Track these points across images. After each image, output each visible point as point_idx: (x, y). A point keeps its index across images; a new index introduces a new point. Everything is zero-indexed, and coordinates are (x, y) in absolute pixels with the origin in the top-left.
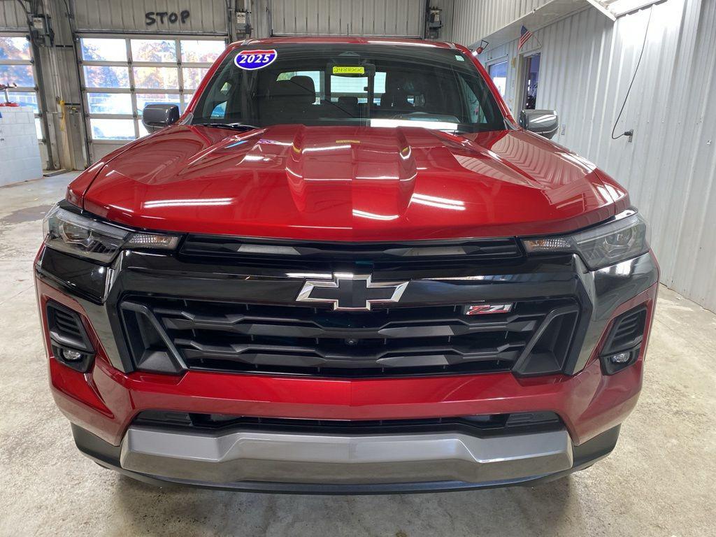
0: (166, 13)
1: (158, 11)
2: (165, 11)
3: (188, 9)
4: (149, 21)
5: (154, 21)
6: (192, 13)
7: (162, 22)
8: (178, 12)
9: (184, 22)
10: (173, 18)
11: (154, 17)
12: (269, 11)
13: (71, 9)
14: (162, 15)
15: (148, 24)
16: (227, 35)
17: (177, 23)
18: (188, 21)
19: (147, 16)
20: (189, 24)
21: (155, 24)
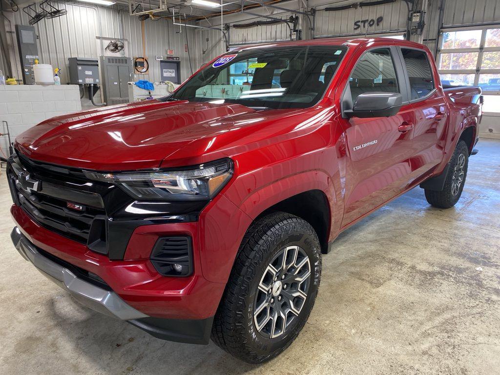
0: (368, 20)
1: (363, 20)
2: (367, 19)
3: (382, 16)
4: (356, 27)
5: (359, 26)
6: (384, 19)
7: (364, 26)
8: (375, 19)
9: (378, 25)
10: (371, 23)
11: (360, 24)
12: (441, 9)
13: (314, 25)
14: (364, 22)
15: (355, 29)
16: (406, 31)
17: (374, 26)
18: (381, 24)
19: (355, 24)
20: (381, 26)
21: (360, 29)
